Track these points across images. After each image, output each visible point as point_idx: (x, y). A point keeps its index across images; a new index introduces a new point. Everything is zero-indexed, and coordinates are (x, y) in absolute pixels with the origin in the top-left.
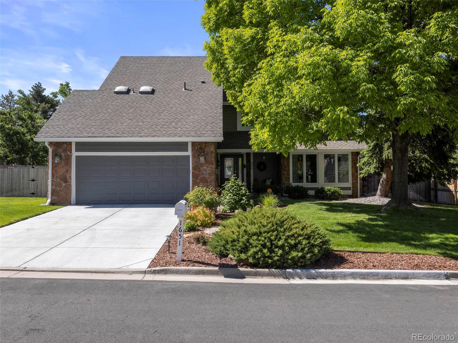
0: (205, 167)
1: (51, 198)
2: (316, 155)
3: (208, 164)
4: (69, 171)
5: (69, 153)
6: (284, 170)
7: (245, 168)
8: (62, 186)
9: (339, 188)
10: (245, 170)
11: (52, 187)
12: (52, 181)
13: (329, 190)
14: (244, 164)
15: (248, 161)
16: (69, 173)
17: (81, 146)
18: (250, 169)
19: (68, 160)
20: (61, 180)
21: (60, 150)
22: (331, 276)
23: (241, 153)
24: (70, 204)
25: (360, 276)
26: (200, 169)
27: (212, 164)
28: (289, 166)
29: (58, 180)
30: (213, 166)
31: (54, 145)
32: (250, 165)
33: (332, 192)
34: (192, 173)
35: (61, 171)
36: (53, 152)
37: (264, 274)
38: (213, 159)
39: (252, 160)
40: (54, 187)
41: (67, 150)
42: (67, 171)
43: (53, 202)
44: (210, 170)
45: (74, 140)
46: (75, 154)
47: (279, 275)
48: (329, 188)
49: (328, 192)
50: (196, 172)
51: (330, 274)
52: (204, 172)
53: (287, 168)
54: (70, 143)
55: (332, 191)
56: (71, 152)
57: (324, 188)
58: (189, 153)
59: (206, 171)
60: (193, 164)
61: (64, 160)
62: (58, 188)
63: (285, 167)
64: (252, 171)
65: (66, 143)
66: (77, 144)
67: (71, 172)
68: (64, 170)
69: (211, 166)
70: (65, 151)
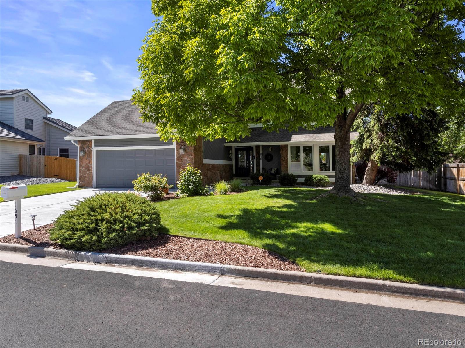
0: (186, 158)
1: (79, 182)
2: (312, 146)
3: (188, 155)
4: (90, 162)
5: (90, 148)
6: (282, 160)
7: (255, 159)
8: (86, 173)
9: (327, 176)
10: (255, 160)
11: (80, 175)
12: (80, 170)
13: (316, 178)
14: (254, 155)
15: (258, 153)
16: (90, 163)
17: (99, 143)
18: (259, 160)
19: (90, 154)
20: (85, 168)
21: (85, 147)
22: (114, 261)
23: (251, 146)
24: (91, 187)
25: (140, 264)
26: (182, 160)
27: (192, 156)
28: (287, 156)
29: (84, 169)
30: (193, 157)
31: (81, 142)
32: (259, 156)
33: (317, 180)
34: (177, 162)
35: (85, 162)
36: (80, 148)
37: (61, 255)
38: (192, 151)
39: (261, 152)
40: (81, 175)
41: (89, 146)
42: (89, 162)
43: (81, 185)
44: (190, 160)
45: (93, 138)
46: (95, 149)
47: (72, 257)
48: (316, 176)
49: (314, 180)
50: (179, 162)
51: (114, 259)
52: (185, 162)
53: (286, 159)
54: (91, 141)
55: (318, 178)
56: (92, 148)
57: (312, 176)
58: (174, 146)
59: (187, 161)
60: (177, 156)
61: (87, 154)
62: (84, 175)
63: (284, 158)
64: (261, 161)
65: (88, 141)
66: (96, 141)
67: (92, 163)
68: (87, 161)
69: (191, 157)
70: (88, 147)
